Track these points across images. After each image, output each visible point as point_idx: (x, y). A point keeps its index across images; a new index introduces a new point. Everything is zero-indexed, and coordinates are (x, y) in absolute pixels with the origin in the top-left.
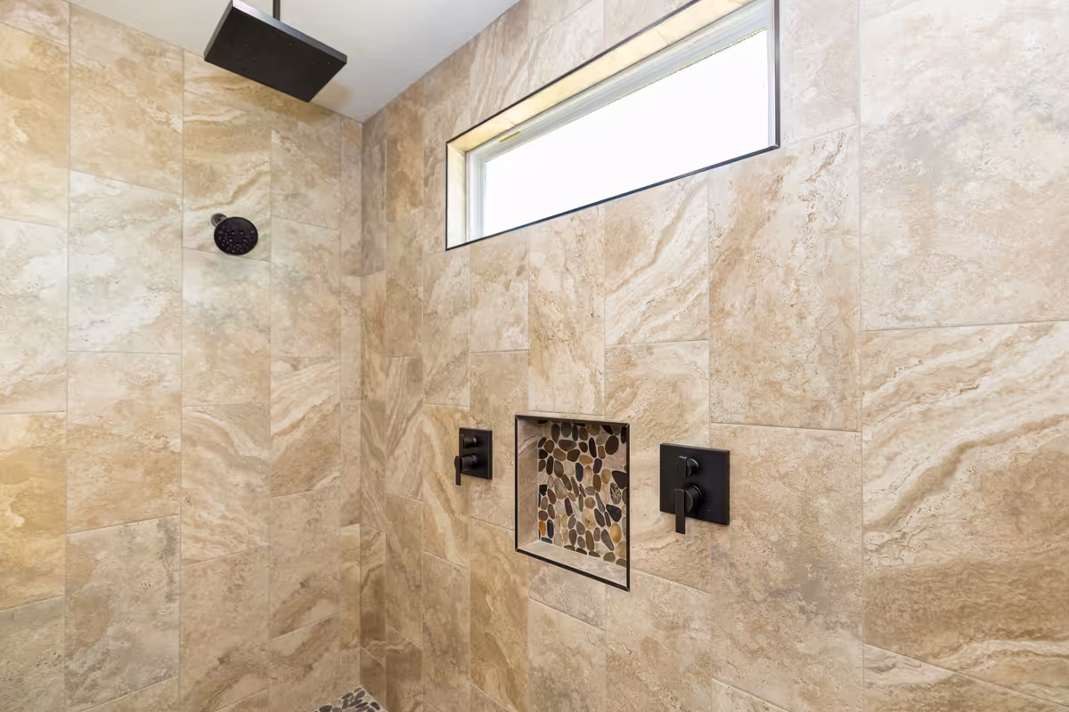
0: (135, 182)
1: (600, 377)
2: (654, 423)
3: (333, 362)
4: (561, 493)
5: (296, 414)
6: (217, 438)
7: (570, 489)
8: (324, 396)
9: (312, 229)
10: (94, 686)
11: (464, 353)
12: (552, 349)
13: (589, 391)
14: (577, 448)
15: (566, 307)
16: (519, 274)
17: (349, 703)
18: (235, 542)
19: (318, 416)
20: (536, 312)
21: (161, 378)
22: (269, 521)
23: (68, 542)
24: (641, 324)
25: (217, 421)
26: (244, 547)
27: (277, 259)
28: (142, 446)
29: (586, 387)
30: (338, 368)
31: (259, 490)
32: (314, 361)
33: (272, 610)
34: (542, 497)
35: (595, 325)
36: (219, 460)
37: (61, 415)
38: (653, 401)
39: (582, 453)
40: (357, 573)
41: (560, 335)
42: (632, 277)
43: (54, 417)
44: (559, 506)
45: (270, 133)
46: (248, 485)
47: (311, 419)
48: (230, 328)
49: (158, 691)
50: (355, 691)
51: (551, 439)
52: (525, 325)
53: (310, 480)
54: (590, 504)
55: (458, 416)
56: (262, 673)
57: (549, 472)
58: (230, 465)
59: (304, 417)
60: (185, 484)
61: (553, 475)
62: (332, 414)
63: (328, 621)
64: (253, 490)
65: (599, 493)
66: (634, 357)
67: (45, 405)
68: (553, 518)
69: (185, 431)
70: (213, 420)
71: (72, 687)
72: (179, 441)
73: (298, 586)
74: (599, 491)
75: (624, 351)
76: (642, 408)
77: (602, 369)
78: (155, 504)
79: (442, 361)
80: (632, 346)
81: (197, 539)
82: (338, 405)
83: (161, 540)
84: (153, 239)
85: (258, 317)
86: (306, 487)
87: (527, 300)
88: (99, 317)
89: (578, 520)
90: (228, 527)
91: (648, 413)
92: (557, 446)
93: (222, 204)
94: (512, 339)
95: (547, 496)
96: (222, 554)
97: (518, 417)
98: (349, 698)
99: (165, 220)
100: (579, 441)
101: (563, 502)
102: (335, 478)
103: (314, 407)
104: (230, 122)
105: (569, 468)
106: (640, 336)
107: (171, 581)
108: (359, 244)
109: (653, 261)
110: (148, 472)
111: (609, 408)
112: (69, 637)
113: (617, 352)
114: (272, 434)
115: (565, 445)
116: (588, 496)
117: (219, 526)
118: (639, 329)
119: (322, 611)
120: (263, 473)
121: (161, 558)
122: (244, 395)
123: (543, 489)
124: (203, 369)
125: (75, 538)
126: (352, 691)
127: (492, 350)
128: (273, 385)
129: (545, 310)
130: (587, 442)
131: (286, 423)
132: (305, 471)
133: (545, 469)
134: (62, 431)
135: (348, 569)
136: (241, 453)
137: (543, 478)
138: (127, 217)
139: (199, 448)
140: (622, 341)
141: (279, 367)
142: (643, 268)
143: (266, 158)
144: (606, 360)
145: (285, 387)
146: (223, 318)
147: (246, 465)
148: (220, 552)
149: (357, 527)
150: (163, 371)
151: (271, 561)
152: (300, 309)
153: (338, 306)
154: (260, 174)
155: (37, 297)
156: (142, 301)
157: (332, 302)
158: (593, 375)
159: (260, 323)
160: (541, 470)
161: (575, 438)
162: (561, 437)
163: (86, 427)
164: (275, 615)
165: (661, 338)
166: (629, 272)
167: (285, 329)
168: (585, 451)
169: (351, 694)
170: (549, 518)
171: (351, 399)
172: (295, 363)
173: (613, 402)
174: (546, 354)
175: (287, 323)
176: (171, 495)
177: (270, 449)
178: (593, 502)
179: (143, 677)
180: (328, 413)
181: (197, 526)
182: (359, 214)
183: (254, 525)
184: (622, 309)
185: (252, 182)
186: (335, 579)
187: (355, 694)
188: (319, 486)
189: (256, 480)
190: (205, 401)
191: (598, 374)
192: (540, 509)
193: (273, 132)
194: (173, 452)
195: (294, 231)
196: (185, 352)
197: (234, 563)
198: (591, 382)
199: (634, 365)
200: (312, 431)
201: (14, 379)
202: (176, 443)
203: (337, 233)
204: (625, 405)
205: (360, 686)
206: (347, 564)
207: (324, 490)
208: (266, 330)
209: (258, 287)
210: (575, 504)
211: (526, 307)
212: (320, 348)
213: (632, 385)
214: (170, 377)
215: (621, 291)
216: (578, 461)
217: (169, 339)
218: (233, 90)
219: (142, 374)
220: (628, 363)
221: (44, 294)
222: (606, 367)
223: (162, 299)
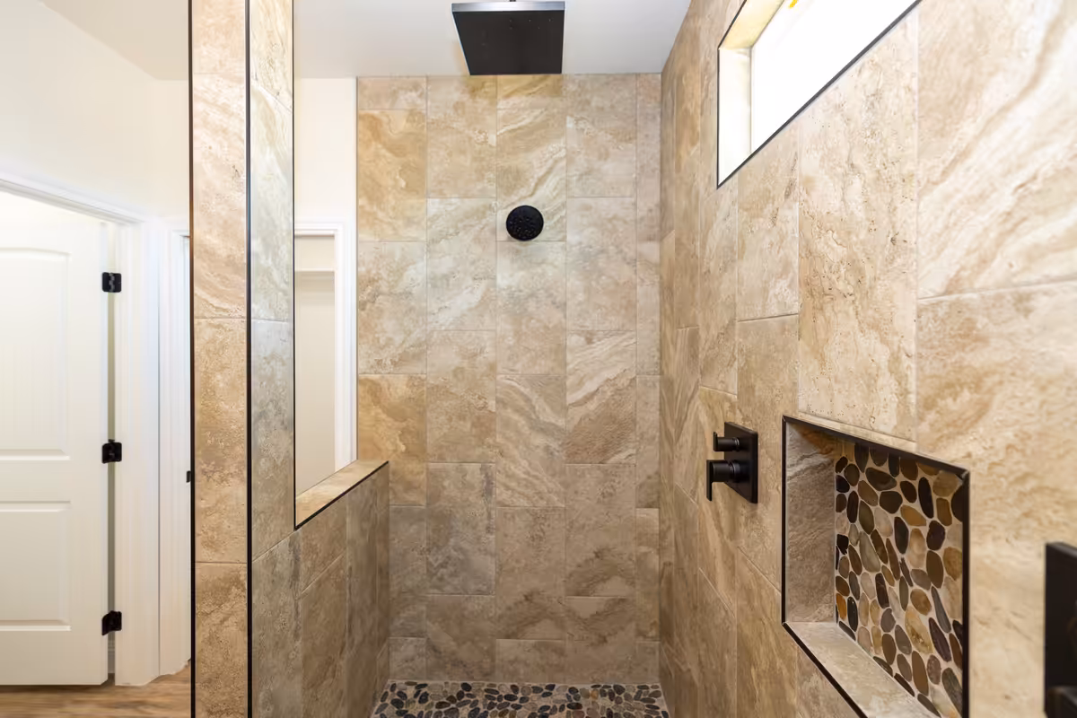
0: (466, 196)
1: (906, 362)
2: (1031, 484)
3: (628, 334)
4: (869, 560)
5: (590, 387)
6: (522, 403)
7: (885, 562)
8: (618, 370)
9: (604, 202)
10: (441, 579)
11: (732, 322)
12: (828, 309)
13: (887, 388)
14: (897, 489)
15: (849, 233)
16: (787, 195)
17: (642, 697)
18: (536, 497)
19: (612, 389)
20: (809, 253)
21: (482, 351)
22: (566, 485)
23: (427, 469)
24: (999, 243)
25: (522, 389)
26: (543, 503)
27: (572, 238)
28: (469, 404)
29: (881, 381)
30: (634, 340)
31: (556, 454)
32: (609, 334)
33: (569, 569)
34: (841, 555)
35: (899, 261)
36: (523, 422)
37: (424, 376)
38: (1032, 429)
39: (905, 502)
40: (655, 562)
41: (841, 285)
42: (977, 138)
43: (420, 378)
44: (867, 581)
45: (565, 120)
46: (547, 448)
47: (604, 392)
48: (532, 306)
49: (482, 602)
50: (652, 687)
51: (854, 463)
52: (794, 272)
53: (605, 452)
54: (923, 607)
55: (727, 405)
56: (560, 624)
57: (852, 519)
58: (532, 428)
59: (598, 389)
60: (499, 439)
61: (857, 523)
62: (627, 389)
63: (623, 600)
64: (552, 453)
65: (939, 591)
66: (981, 322)
67: (416, 368)
68: (858, 599)
69: (498, 395)
70: (518, 386)
71: (431, 574)
72: (494, 402)
73: (593, 555)
74: (939, 586)
75: (958, 308)
76: (1000, 443)
77: (912, 348)
78: (478, 451)
79: (714, 332)
80: (975, 296)
81: (508, 488)
82: (634, 379)
83: (483, 482)
84: (477, 240)
85: (555, 294)
86: (601, 459)
87: (797, 235)
88: (443, 305)
89: (898, 623)
90: (531, 483)
91: (1017, 456)
92: (863, 477)
93: (525, 197)
94: (780, 298)
95: (847, 555)
96: (526, 505)
97: (787, 420)
98: (644, 691)
99: (484, 221)
100: (900, 478)
101: (873, 576)
102: (630, 455)
103: (608, 380)
104: (531, 123)
105: (884, 521)
106: (998, 269)
107: (489, 517)
108: (657, 205)
109: (1035, 81)
110: (474, 425)
111: (924, 427)
112: (428, 538)
113: (941, 312)
114: (567, 404)
115: (875, 477)
116: (916, 587)
117: (525, 479)
118: (994, 256)
119: (615, 588)
120: (559, 439)
121: (483, 496)
122: (543, 366)
123: (843, 542)
124: (511, 343)
125: (432, 466)
126: (650, 686)
127: (759, 316)
128: (569, 357)
129: (820, 246)
130: (916, 484)
131: (579, 395)
132: (599, 444)
133: (845, 511)
134: (425, 389)
135: (645, 554)
136: (541, 418)
137: (842, 524)
138: (460, 225)
139: (509, 410)
140: (953, 286)
141: (574, 341)
142: (1005, 109)
143: (562, 145)
144: (920, 329)
145: (579, 360)
146: (526, 299)
147: (545, 429)
148: (523, 503)
149: (654, 512)
150: (483, 345)
151: (568, 522)
152: (594, 283)
153: (634, 276)
154: (556, 161)
155: (410, 293)
156: (470, 289)
157: (627, 272)
158: (895, 359)
159: (558, 300)
160: (839, 510)
161: (895, 473)
162: (870, 464)
163: (437, 386)
164: (571, 575)
165: (1055, 271)
166: (969, 129)
167: (580, 304)
168: (912, 499)
169: (647, 688)
170: (851, 595)
171: (648, 374)
172: (588, 336)
173: (931, 416)
174: (820, 320)
175: (581, 297)
176: (489, 446)
177: (566, 417)
178: (927, 601)
179: (472, 587)
180: (622, 387)
181: (507, 476)
182: (658, 172)
183: (551, 485)
184: (953, 218)
185: (549, 172)
186: (630, 560)
187: (651, 690)
188: (612, 460)
189: (554, 445)
190: (512, 370)
191: (904, 357)
192: (837, 574)
193: (568, 118)
194: (490, 411)
195: (588, 208)
196: (499, 328)
197: (536, 517)
198: (891, 372)
199: (982, 340)
200: (607, 404)
201: (400, 351)
202: (492, 405)
203: (633, 200)
204: (959, 427)
205: (658, 684)
206: (644, 549)
207: (618, 465)
208: (562, 306)
209: (555, 267)
210: (894, 590)
211: (796, 247)
212: (614, 321)
213: (977, 385)
214: (487, 350)
215: (952, 178)
216: (898, 514)
217: (487, 318)
218: (534, 93)
219: (469, 347)
220: (967, 336)
221: (414, 291)
222: (920, 344)
223: (483, 285)
